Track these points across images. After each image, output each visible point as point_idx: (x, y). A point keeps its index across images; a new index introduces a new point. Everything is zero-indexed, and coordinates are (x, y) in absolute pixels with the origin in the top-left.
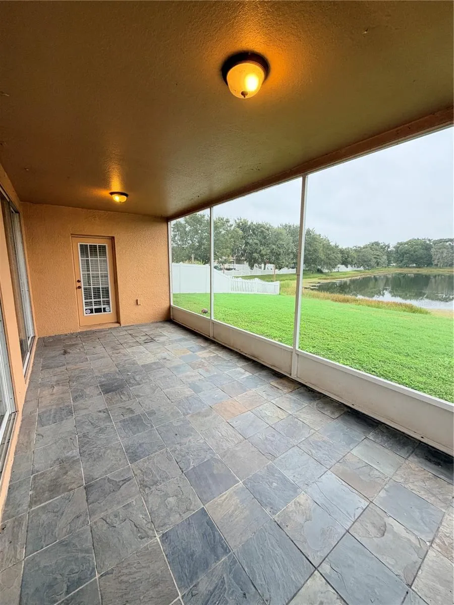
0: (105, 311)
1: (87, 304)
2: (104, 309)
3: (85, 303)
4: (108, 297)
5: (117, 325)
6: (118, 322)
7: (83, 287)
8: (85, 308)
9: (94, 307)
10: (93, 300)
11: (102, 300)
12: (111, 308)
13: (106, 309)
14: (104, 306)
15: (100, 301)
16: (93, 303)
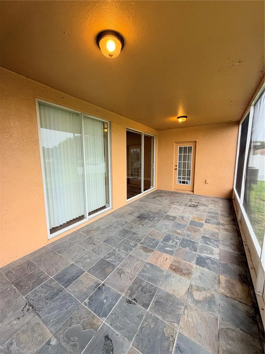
0: (187, 183)
1: (179, 178)
2: (187, 182)
3: (178, 177)
4: (190, 176)
5: (192, 193)
6: (193, 191)
7: (178, 169)
8: (177, 180)
9: (182, 180)
10: (182, 176)
11: (186, 177)
12: (190, 182)
13: (188, 182)
14: (187, 181)
15: (185, 178)
16: (182, 178)
